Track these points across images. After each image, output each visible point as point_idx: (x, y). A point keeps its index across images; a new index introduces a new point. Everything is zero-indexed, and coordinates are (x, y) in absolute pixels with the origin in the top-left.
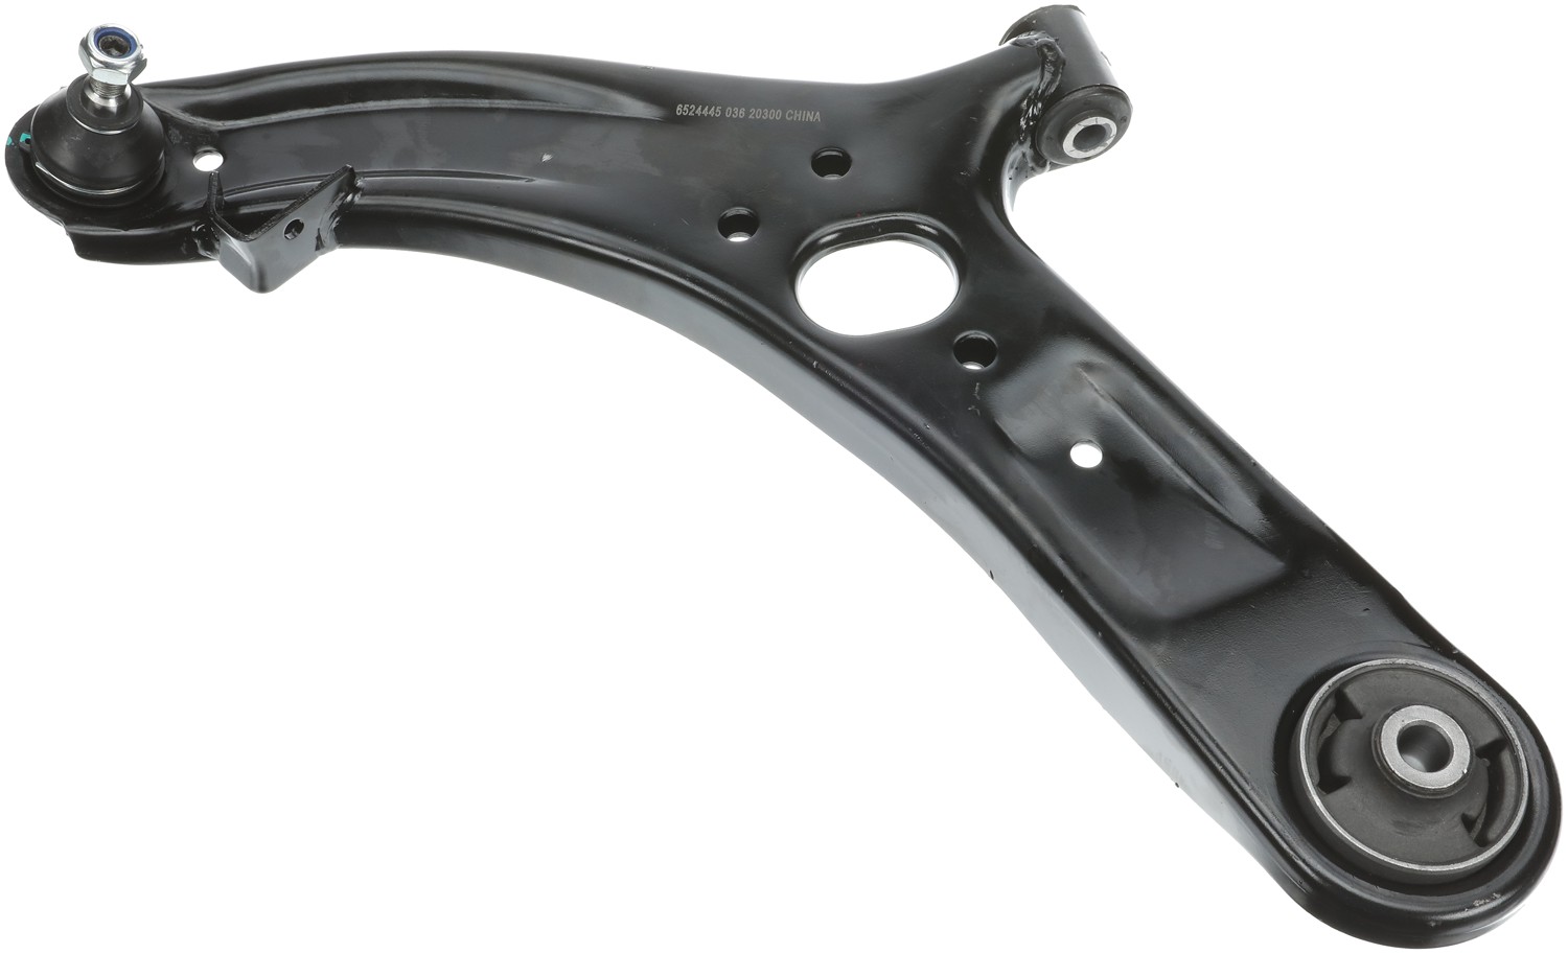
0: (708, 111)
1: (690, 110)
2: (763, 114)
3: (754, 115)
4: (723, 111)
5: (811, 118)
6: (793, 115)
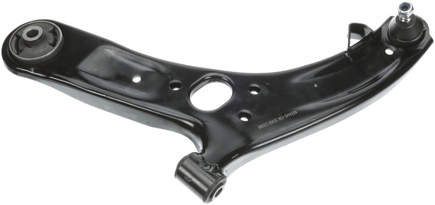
1: (293, 113)
2: (274, 121)
3: (276, 120)
5: (260, 126)
6: (265, 124)
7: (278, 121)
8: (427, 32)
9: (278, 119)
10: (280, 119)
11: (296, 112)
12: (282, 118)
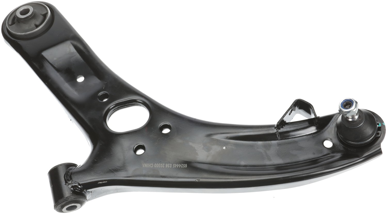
0: (177, 166)
1: (183, 166)
2: (160, 165)
3: (163, 165)
4: (172, 166)
5: (145, 165)
6: (151, 166)
7: (163, 167)
8: (380, 139)
9: (165, 166)
10: (167, 166)
11: (186, 166)
12: (169, 166)
